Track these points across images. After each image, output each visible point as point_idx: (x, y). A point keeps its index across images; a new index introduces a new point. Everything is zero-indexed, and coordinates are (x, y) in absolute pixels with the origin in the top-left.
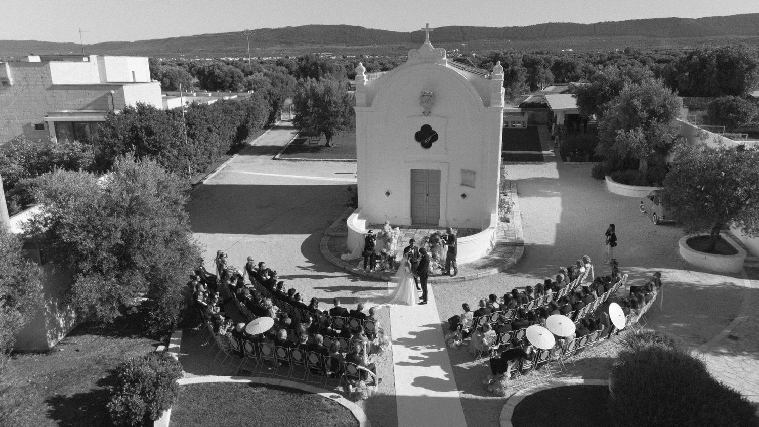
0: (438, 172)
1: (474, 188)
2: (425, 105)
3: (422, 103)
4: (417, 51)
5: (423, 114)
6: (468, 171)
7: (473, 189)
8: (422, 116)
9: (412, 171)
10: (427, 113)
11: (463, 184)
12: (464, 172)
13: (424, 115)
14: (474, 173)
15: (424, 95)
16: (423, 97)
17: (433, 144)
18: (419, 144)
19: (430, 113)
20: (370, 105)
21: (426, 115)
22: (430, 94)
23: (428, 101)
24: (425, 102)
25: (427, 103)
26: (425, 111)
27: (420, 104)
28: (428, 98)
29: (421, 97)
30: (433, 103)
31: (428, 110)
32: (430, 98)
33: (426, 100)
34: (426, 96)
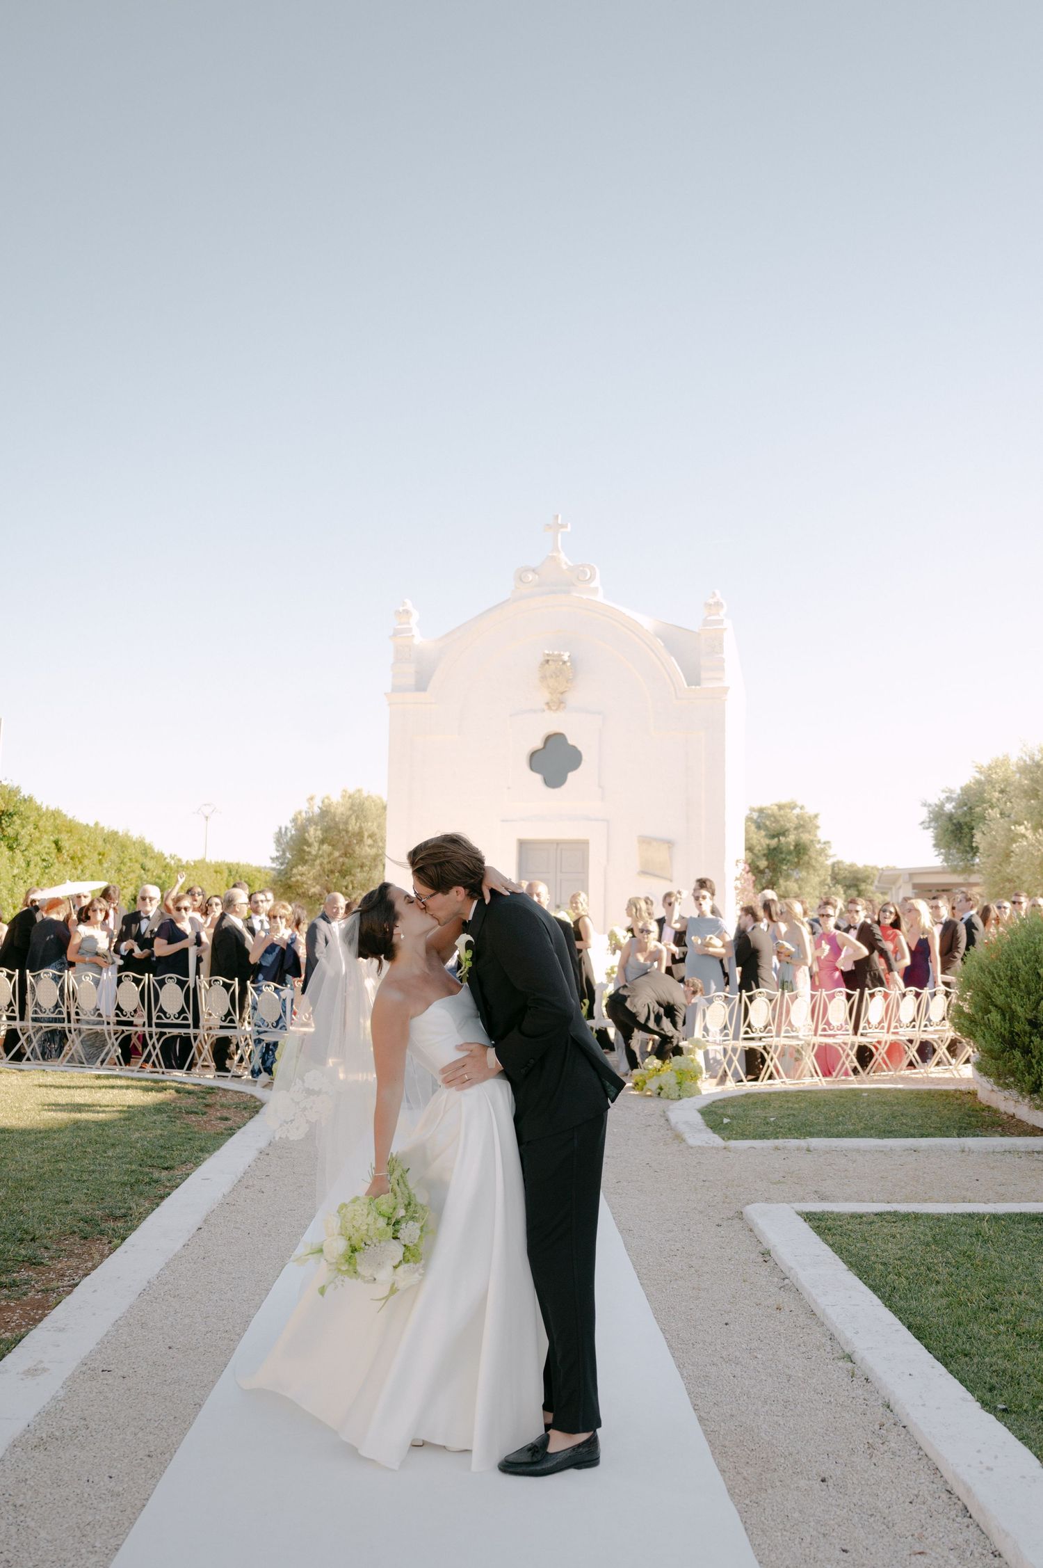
0: (581, 847)
1: (671, 881)
2: (551, 682)
3: (544, 678)
4: (533, 570)
5: (545, 707)
6: (655, 839)
8: (544, 711)
9: (522, 844)
10: (557, 703)
11: (644, 873)
12: (645, 841)
13: (550, 708)
14: (670, 844)
15: (547, 661)
16: (547, 666)
17: (571, 775)
18: (537, 778)
19: (562, 703)
20: (424, 690)
21: (553, 708)
22: (563, 659)
23: (558, 673)
24: (552, 677)
25: (557, 678)
26: (551, 700)
27: (541, 680)
28: (558, 666)
29: (541, 665)
30: (569, 678)
31: (559, 695)
32: (564, 666)
33: (553, 672)
34: (553, 662)
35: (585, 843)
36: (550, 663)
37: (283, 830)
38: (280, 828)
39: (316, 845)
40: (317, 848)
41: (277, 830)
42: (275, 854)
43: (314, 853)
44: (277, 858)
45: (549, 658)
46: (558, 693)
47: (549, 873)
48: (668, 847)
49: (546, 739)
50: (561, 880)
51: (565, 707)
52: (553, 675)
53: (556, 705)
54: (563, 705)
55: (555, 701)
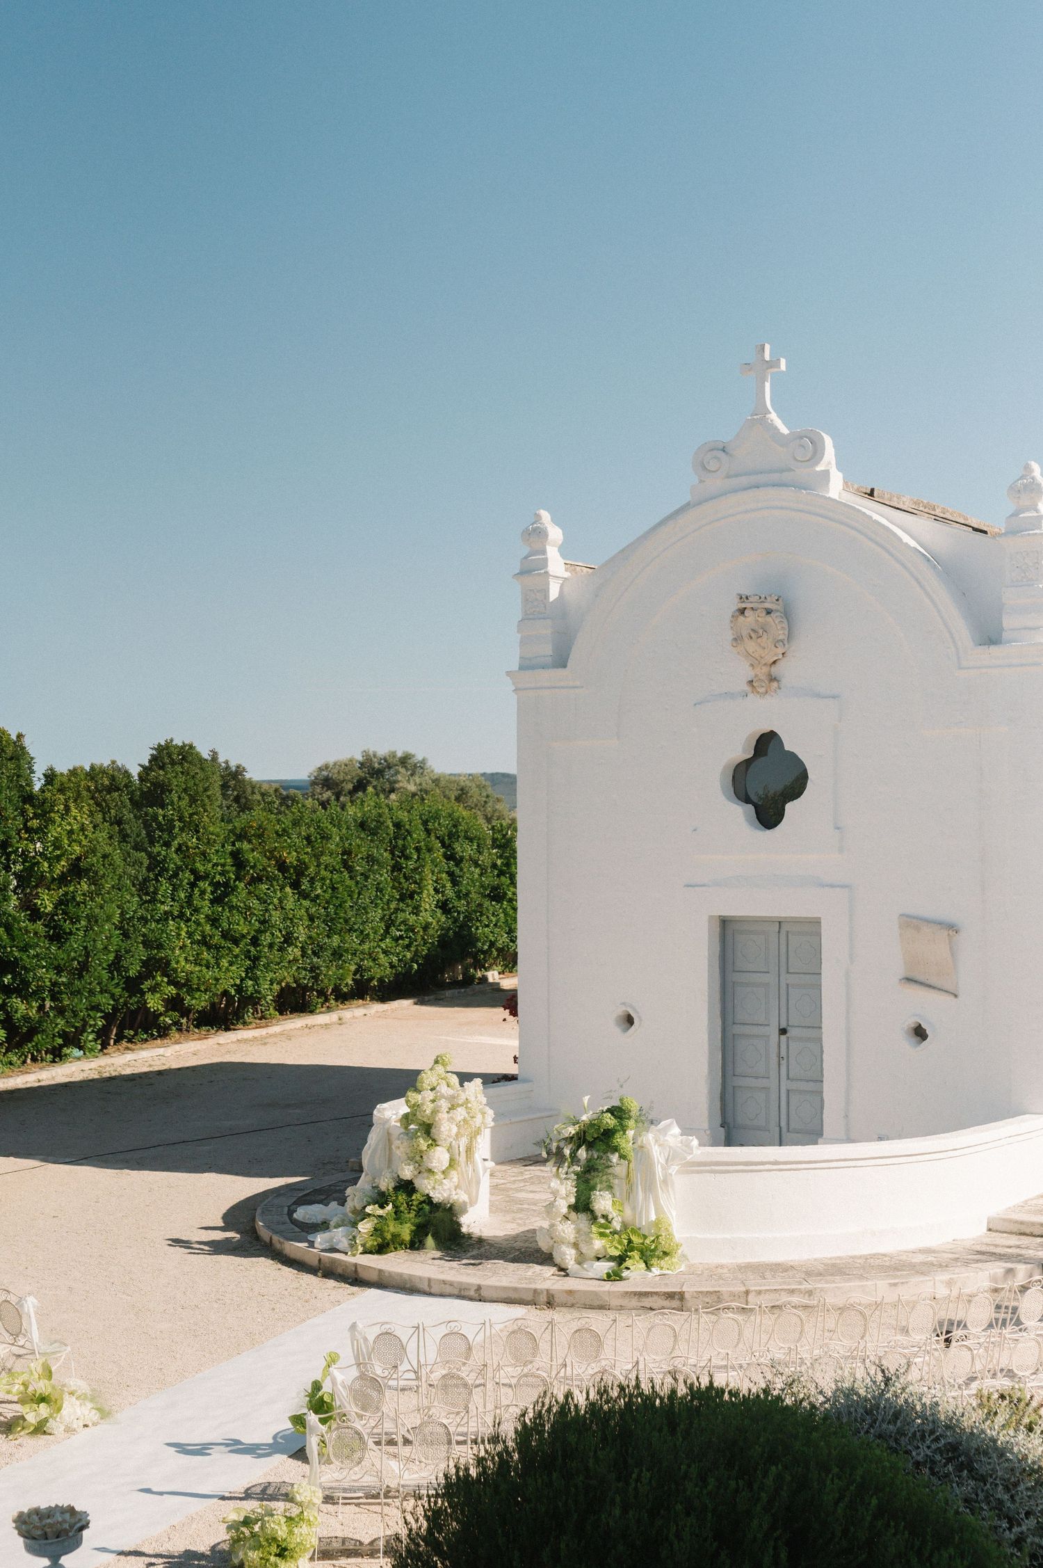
0: (812, 927)
1: (957, 996)
2: (751, 646)
3: (737, 639)
4: (723, 450)
5: (747, 688)
6: (928, 921)
7: (952, 998)
8: (747, 695)
9: (723, 924)
10: (765, 682)
11: (910, 980)
12: (911, 922)
13: (754, 690)
14: (952, 928)
15: (742, 611)
16: (741, 618)
17: (789, 808)
19: (775, 679)
20: (563, 663)
21: (759, 690)
22: (767, 605)
23: (761, 631)
24: (751, 638)
25: (759, 640)
26: (756, 676)
27: (735, 645)
28: (759, 619)
29: (733, 616)
30: (781, 637)
31: (765, 669)
32: (769, 619)
33: (752, 630)
34: (752, 612)
35: (817, 922)
36: (746, 613)
45: (744, 605)
46: (765, 664)
47: (768, 972)
48: (949, 935)
49: (758, 741)
50: (788, 985)
51: (780, 688)
52: (753, 635)
53: (764, 685)
54: (775, 684)
55: (762, 678)
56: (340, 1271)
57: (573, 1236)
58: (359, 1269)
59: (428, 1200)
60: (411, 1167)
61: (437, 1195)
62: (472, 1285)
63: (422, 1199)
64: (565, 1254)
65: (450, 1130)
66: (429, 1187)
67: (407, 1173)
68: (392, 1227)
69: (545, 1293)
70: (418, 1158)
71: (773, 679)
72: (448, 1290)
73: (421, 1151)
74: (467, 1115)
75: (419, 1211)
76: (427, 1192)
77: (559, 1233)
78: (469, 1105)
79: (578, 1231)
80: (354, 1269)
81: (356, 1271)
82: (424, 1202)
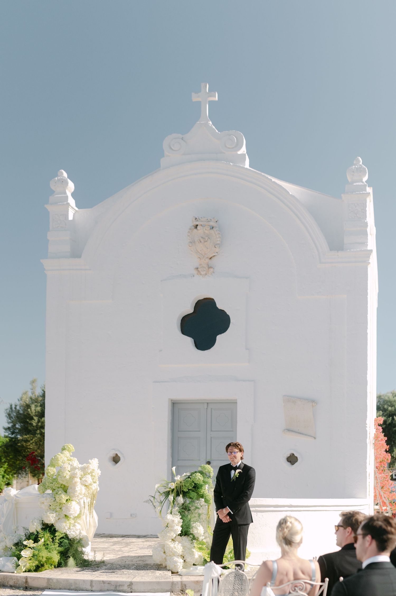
0: (231, 405)
1: (317, 438)
2: (200, 246)
3: (192, 242)
4: (182, 139)
5: (195, 272)
6: (300, 399)
7: (313, 439)
8: (194, 276)
10: (206, 268)
11: (289, 430)
12: (291, 400)
13: (199, 273)
14: (313, 402)
15: (196, 227)
16: (195, 230)
17: (219, 338)
18: (189, 341)
19: (211, 267)
20: (79, 257)
21: (202, 273)
22: (212, 224)
23: (207, 238)
24: (201, 242)
25: (205, 243)
26: (200, 265)
27: (190, 245)
28: (206, 232)
29: (190, 229)
30: (218, 242)
31: (207, 260)
32: (212, 231)
33: (202, 238)
34: (202, 227)
35: (234, 403)
36: (199, 227)
37: (13, 406)
38: (11, 406)
39: (36, 418)
40: (36, 421)
41: (8, 406)
42: (7, 425)
43: (34, 424)
44: (9, 428)
45: (197, 223)
46: (207, 258)
47: (200, 431)
48: (312, 405)
49: (196, 304)
50: (211, 438)
51: (214, 272)
52: (202, 240)
53: (205, 270)
54: (212, 270)
55: (205, 266)
56: (11, 583)
57: (181, 550)
58: (29, 580)
59: (66, 537)
60: (54, 515)
61: (72, 533)
62: (126, 582)
63: (61, 536)
64: (176, 562)
65: (81, 490)
66: (66, 528)
67: (51, 519)
68: (44, 554)
69: (180, 584)
70: (58, 509)
71: (209, 267)
72: (107, 586)
73: (60, 504)
74: (92, 480)
75: (60, 544)
76: (65, 531)
77: (172, 549)
78: (94, 474)
79: (184, 547)
80: (24, 580)
81: (26, 582)
82: (62, 538)
